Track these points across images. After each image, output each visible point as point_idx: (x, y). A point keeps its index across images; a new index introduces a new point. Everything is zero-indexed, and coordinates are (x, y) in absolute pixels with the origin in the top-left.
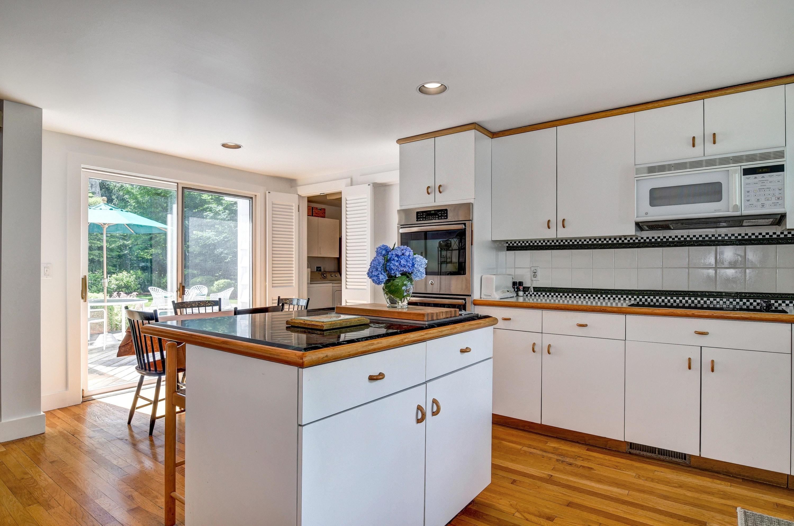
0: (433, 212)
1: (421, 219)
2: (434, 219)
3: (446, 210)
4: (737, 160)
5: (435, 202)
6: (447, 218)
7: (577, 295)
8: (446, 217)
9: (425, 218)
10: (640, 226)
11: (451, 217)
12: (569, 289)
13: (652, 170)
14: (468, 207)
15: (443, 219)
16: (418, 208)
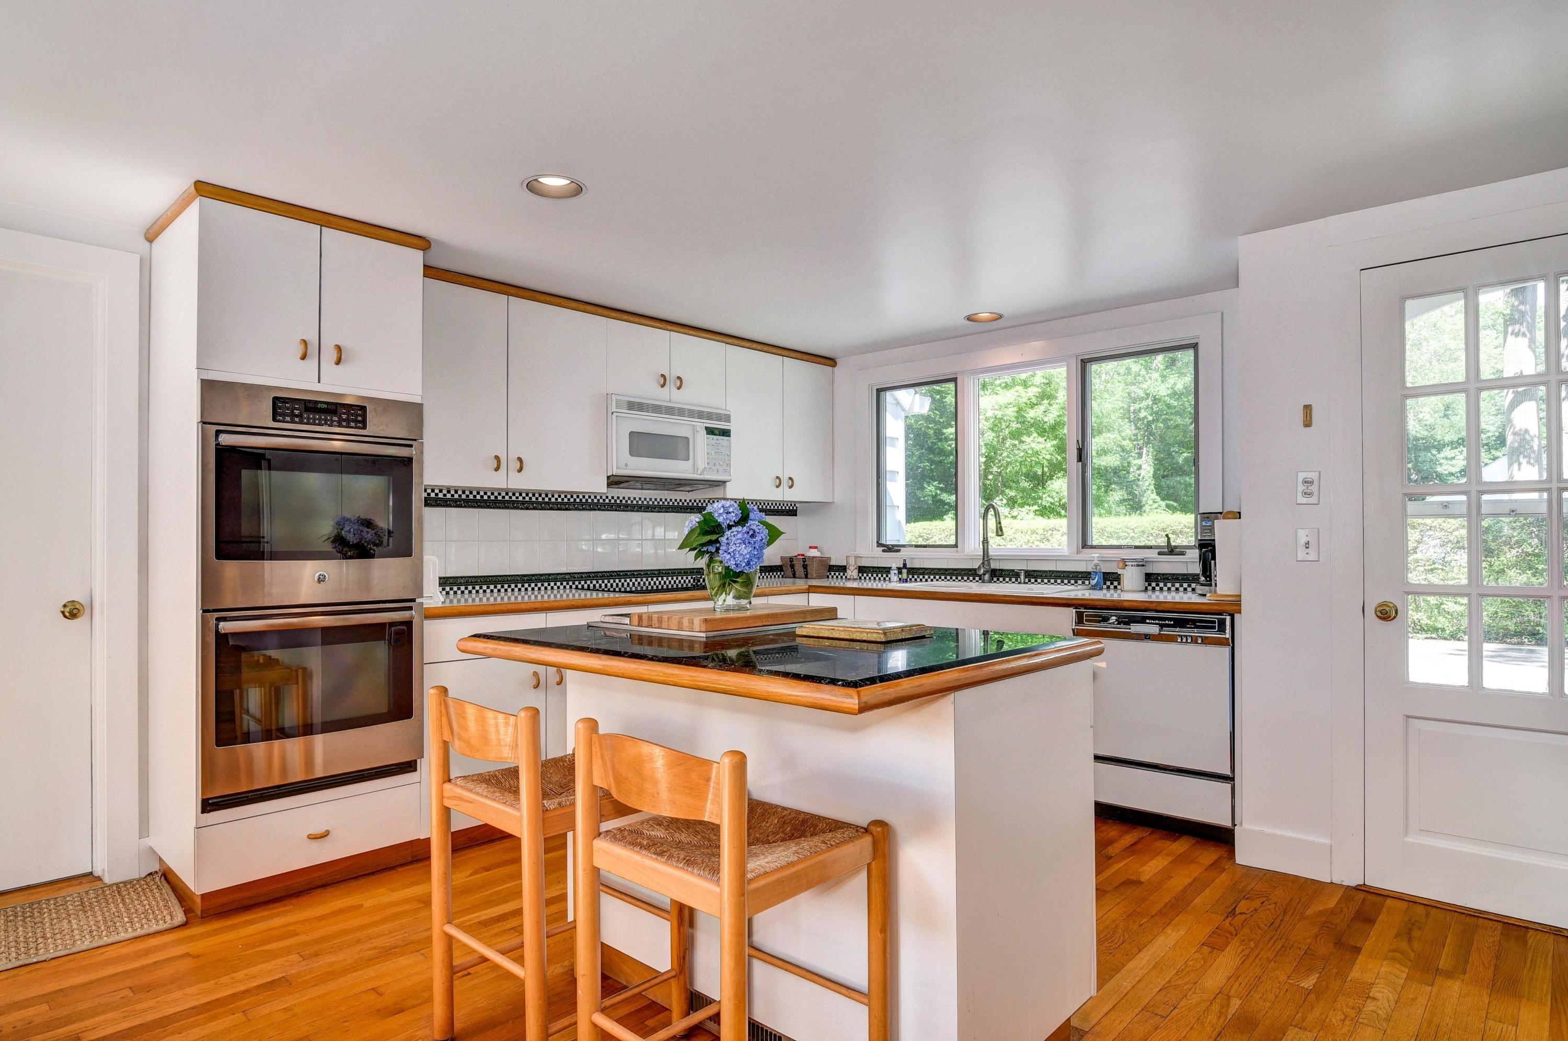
0: (325, 406)
1: (288, 419)
2: (326, 424)
3: (363, 408)
4: (701, 415)
5: (319, 382)
6: (364, 427)
7: (481, 588)
8: (360, 425)
9: (300, 416)
10: (614, 482)
11: (376, 425)
12: (475, 577)
13: (632, 406)
14: (414, 411)
15: (352, 427)
16: (281, 389)
